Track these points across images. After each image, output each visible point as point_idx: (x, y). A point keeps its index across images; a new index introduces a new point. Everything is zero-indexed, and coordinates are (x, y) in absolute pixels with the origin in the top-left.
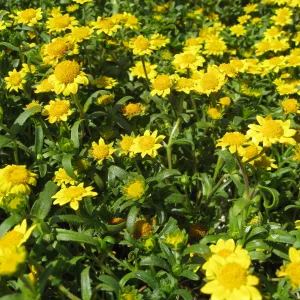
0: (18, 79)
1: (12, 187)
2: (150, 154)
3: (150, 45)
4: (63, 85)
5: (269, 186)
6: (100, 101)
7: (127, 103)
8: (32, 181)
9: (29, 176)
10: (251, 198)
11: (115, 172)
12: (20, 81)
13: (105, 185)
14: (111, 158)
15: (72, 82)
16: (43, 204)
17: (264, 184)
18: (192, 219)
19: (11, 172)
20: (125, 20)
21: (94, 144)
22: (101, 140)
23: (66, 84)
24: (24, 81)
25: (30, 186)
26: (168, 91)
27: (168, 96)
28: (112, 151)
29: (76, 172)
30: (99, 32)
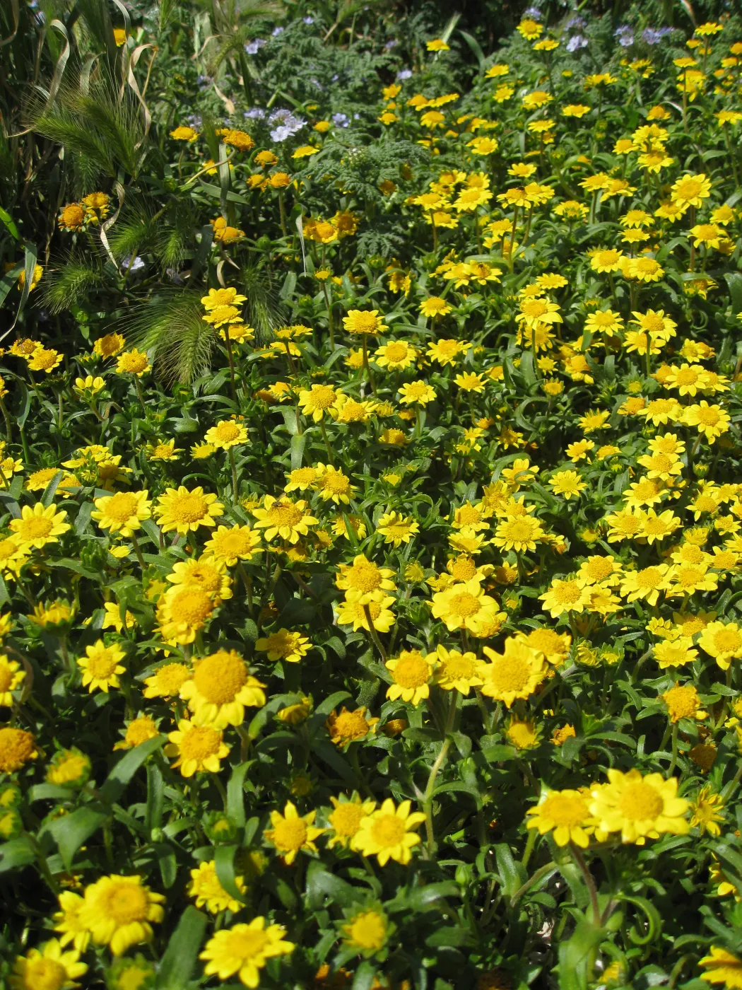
0: (107, 666)
1: (116, 928)
2: (396, 857)
3: (380, 579)
4: (214, 707)
5: (639, 893)
6: (283, 715)
7: (338, 710)
8: (155, 912)
9: (148, 903)
10: (604, 920)
11: (320, 881)
12: (112, 670)
13: (300, 902)
14: (311, 848)
15: (231, 700)
16: (179, 959)
17: (629, 892)
18: (480, 962)
19: (112, 895)
20: (321, 484)
21: (275, 816)
22: (290, 808)
23: (219, 705)
24: (121, 670)
25: (152, 924)
26: (424, 692)
27: (425, 701)
28: (313, 833)
29: (239, 881)
30: (269, 536)
